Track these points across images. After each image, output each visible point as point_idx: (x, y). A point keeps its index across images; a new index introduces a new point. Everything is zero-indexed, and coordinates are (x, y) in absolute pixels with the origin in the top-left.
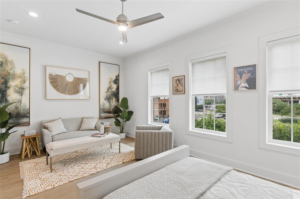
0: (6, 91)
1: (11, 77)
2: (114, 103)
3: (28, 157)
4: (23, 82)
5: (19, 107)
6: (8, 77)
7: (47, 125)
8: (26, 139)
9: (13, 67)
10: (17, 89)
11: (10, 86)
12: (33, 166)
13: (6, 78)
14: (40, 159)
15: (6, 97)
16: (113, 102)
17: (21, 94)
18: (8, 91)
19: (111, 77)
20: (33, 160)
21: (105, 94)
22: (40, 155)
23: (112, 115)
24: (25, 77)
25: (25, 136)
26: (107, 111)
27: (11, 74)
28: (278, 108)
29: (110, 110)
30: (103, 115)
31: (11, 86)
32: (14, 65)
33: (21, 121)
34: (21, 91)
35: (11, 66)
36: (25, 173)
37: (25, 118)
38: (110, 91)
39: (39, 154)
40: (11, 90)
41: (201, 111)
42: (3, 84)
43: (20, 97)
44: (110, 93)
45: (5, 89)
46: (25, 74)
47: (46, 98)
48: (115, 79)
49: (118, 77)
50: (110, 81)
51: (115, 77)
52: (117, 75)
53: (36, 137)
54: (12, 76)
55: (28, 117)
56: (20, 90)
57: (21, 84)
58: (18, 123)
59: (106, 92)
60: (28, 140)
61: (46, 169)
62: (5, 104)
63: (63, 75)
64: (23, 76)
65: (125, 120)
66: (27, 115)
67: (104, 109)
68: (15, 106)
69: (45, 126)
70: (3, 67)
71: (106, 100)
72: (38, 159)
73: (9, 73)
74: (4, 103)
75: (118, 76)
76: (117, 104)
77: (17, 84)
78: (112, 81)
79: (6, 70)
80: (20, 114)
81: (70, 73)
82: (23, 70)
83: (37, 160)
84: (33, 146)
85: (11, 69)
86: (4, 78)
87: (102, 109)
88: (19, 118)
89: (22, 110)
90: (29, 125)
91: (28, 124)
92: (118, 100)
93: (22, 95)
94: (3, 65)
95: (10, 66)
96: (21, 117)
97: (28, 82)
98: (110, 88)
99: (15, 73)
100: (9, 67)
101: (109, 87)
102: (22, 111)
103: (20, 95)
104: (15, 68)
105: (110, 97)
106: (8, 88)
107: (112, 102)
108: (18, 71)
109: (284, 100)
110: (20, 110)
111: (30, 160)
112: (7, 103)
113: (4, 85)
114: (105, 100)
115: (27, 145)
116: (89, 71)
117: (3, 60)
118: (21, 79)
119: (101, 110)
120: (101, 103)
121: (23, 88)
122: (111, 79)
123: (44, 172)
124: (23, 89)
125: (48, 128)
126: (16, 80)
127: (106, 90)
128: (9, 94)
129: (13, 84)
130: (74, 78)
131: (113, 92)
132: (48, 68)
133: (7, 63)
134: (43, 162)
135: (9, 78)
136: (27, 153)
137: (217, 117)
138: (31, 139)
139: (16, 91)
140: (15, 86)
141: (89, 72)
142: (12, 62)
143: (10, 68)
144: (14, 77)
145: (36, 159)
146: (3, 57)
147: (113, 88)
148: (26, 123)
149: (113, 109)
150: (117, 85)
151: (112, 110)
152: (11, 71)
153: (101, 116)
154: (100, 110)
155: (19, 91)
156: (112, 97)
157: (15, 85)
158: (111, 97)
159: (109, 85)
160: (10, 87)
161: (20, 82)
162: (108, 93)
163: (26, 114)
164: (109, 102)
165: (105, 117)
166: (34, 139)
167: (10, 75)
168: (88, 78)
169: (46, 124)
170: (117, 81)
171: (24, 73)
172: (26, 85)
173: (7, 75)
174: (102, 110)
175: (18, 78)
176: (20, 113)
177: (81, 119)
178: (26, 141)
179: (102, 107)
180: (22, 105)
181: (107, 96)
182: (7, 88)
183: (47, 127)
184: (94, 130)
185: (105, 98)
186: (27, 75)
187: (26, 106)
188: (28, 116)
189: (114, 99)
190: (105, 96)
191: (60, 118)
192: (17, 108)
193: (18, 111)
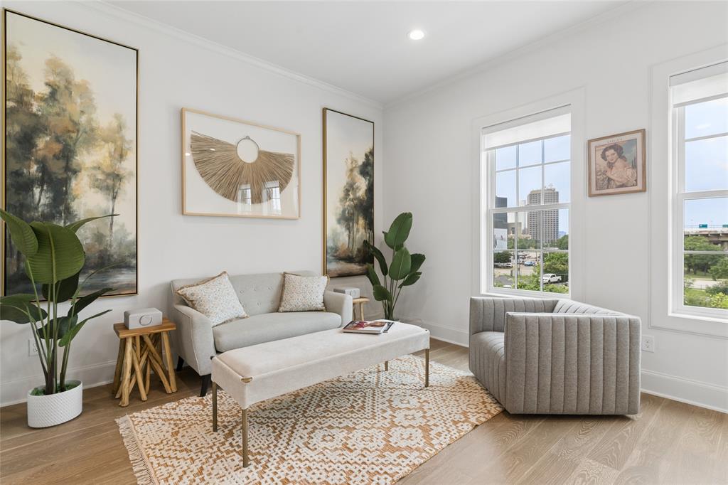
0: (66, 182)
1: (82, 137)
2: (360, 232)
3: (140, 399)
4: (117, 156)
5: (105, 236)
6: (74, 135)
7: (192, 295)
8: (134, 338)
9: (89, 106)
10: (100, 177)
11: (78, 165)
12: (168, 436)
13: (68, 140)
14: (182, 407)
15: (69, 201)
16: (358, 230)
17: (111, 194)
18: (73, 183)
19: (354, 156)
20: (161, 411)
21: (338, 204)
22: (174, 390)
23: (355, 267)
24: (122, 138)
25: (130, 328)
26: (343, 256)
27: (81, 129)
28: (703, 259)
29: (352, 252)
30: (334, 266)
31: (83, 166)
32: (91, 100)
33: (112, 280)
34: (111, 183)
35: (82, 103)
36: (149, 465)
37: (124, 271)
38: (351, 196)
39: (170, 386)
40: (82, 179)
41: (504, 267)
42: (58, 159)
43: (111, 203)
44: (352, 203)
45: (65, 176)
46: (123, 131)
47: (182, 212)
48: (364, 163)
49: (370, 158)
50: (350, 167)
51: (364, 157)
52: (368, 150)
53: (160, 333)
54: (84, 135)
55: (133, 267)
56: (108, 181)
57: (111, 161)
58: (103, 285)
59: (341, 201)
60: (138, 340)
61: (219, 450)
62: (65, 223)
63: (230, 143)
64: (117, 135)
65: (401, 281)
66: (128, 262)
67: (336, 249)
68: (96, 232)
69: (184, 295)
70: (59, 103)
71: (342, 221)
72: (173, 404)
73: (75, 124)
74: (63, 221)
75: (372, 153)
76: (368, 235)
77: (102, 161)
78: (355, 167)
79: (67, 113)
80: (109, 259)
81: (248, 138)
82: (117, 117)
83: (172, 412)
84: (153, 361)
85: (82, 112)
86: (61, 139)
87: (332, 248)
88: (106, 271)
89: (115, 245)
90: (137, 293)
91: (133, 289)
92: (370, 225)
93: (114, 198)
94: (58, 96)
95: (79, 101)
96: (114, 268)
97: (131, 156)
98: (351, 188)
99: (94, 125)
100: (76, 104)
101: (347, 184)
102: (114, 249)
103: (111, 198)
104: (95, 109)
105: (351, 214)
106: (75, 172)
107: (355, 229)
108: (103, 119)
109: (716, 239)
110: (111, 246)
111: (148, 410)
112: (71, 221)
113: (61, 161)
114: (339, 221)
115: (135, 358)
116: (298, 134)
117: (58, 79)
118: (111, 146)
119: (329, 251)
120: (329, 232)
121: (118, 175)
122: (353, 161)
123: (218, 461)
124: (117, 177)
125: (194, 305)
126: (97, 149)
127: (342, 194)
128: (77, 193)
129: (89, 159)
130: (260, 153)
131: (358, 199)
132: (188, 117)
133: (71, 93)
134: (194, 418)
135: (77, 140)
136: (136, 384)
137: (547, 281)
138: (148, 340)
139: (97, 183)
140: (94, 168)
141: (298, 136)
142: (84, 90)
143: (79, 109)
144: (91, 137)
145: (168, 405)
146: (58, 71)
147: (357, 188)
148: (128, 286)
149: (359, 250)
150: (369, 180)
151: (355, 252)
152: (83, 120)
153: (330, 271)
154: (325, 251)
155: (105, 184)
156: (356, 213)
157: (95, 165)
158: (353, 214)
159: (348, 177)
160: (80, 171)
161: (111, 156)
162: (348, 203)
163: (128, 260)
164: (349, 228)
165: (339, 272)
166: (156, 338)
167: (78, 131)
168: (295, 156)
169: (188, 292)
170: (367, 169)
171: (120, 127)
172: (128, 165)
173: (70, 129)
174: (332, 254)
175: (103, 143)
176: (109, 255)
177: (279, 278)
178: (134, 345)
179: (330, 244)
180: (114, 229)
181: (344, 211)
182: (71, 171)
183: (192, 301)
184: (322, 311)
185: (338, 217)
186: (129, 135)
187: (128, 234)
188: (132, 265)
189: (361, 221)
190: (340, 211)
191: (225, 272)
192: (99, 237)
193: (102, 248)
